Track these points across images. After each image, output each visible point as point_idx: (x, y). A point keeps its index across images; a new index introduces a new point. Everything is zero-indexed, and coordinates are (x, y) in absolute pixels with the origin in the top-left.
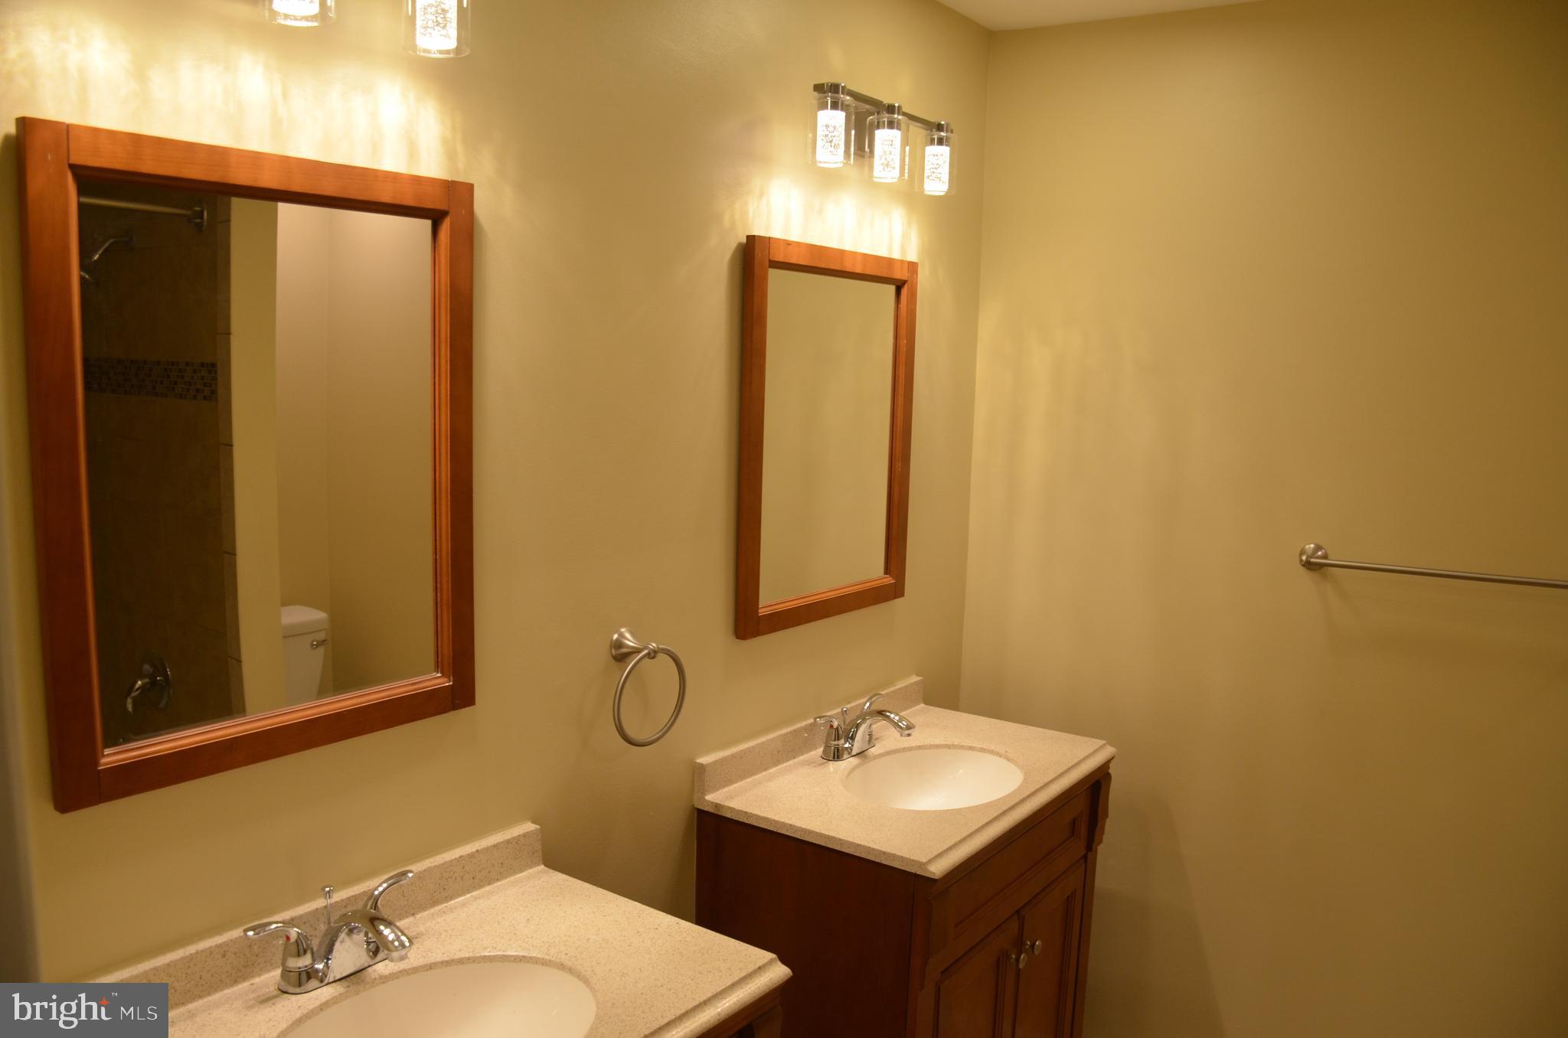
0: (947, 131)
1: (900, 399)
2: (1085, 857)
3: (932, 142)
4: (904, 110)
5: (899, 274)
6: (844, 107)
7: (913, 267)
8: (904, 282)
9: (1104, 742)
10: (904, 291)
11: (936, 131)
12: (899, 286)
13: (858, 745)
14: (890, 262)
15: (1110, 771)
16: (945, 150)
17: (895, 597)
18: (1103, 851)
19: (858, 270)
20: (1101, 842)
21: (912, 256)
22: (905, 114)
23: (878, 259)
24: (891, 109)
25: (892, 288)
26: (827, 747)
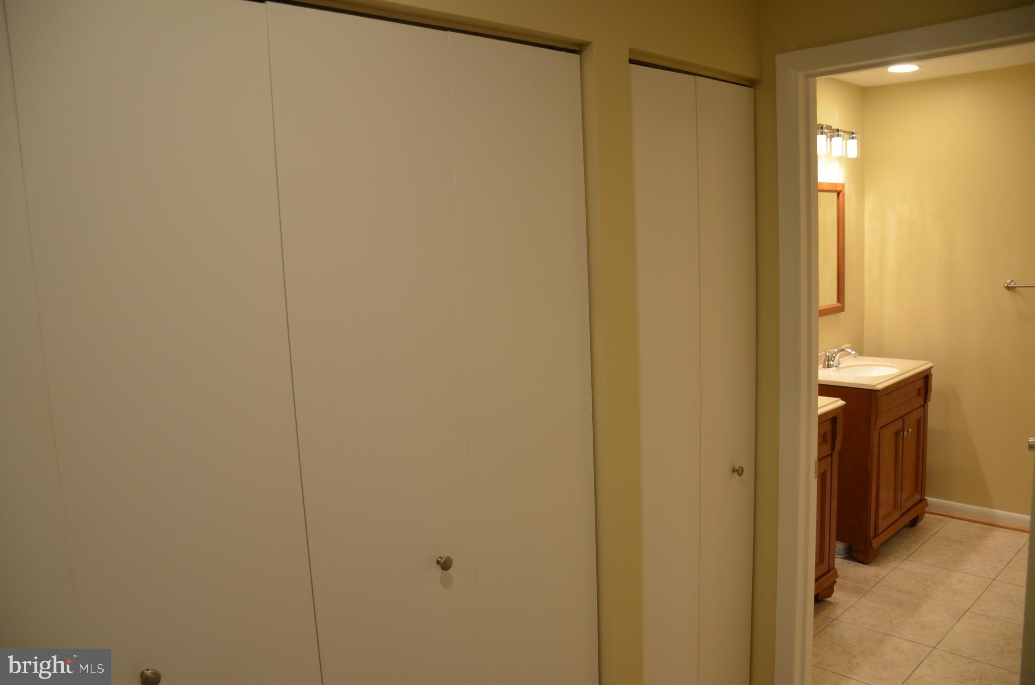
0: (856, 134)
1: (841, 235)
2: (924, 406)
3: (850, 139)
4: (843, 130)
5: (839, 189)
6: (826, 133)
7: (843, 185)
8: (840, 192)
9: (927, 362)
10: (841, 195)
11: (851, 135)
12: (838, 194)
13: (835, 363)
14: (836, 185)
15: (932, 372)
16: (855, 141)
17: (842, 311)
18: (930, 405)
19: (827, 189)
20: (929, 401)
21: (842, 182)
22: (843, 131)
23: (832, 184)
24: (838, 130)
25: (835, 194)
26: (825, 363)
